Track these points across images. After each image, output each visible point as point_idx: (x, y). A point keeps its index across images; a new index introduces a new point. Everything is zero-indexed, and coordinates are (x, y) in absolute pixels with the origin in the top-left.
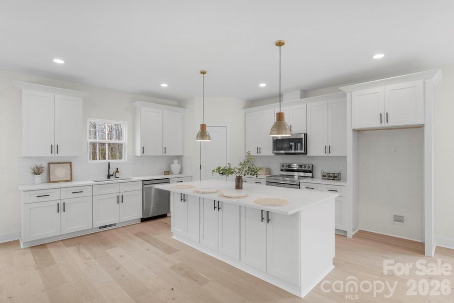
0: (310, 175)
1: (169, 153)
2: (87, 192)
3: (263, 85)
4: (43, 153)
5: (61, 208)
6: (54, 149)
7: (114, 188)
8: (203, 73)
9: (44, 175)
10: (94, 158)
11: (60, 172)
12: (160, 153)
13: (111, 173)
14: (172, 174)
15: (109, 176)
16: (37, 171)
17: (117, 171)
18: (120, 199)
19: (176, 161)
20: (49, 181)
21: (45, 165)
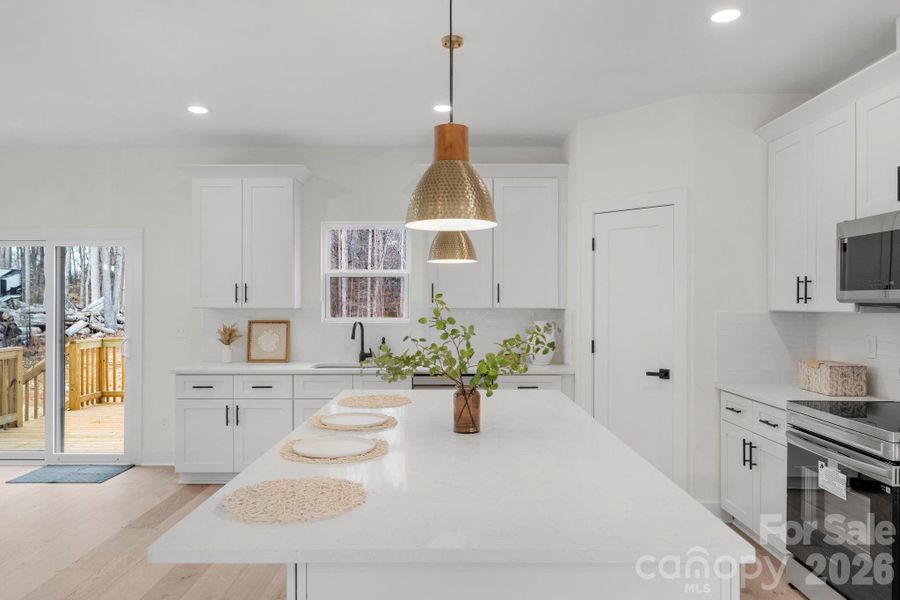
2: (282, 389)
5: (232, 415)
6: (242, 291)
10: (335, 312)
11: (268, 342)
13: (367, 351)
15: (362, 357)
16: (225, 337)
20: (249, 359)
21: (244, 325)
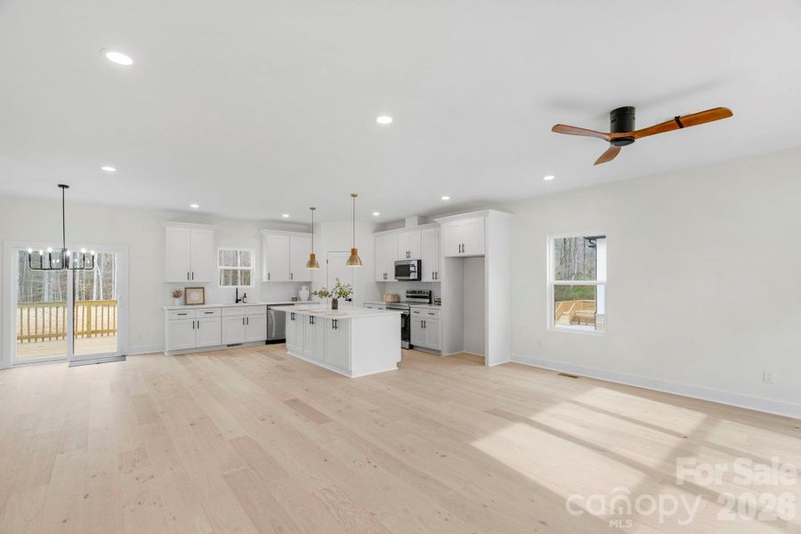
0: (428, 301)
1: (296, 279)
2: (217, 313)
3: (376, 214)
4: (181, 279)
5: (196, 325)
6: (191, 275)
7: (241, 311)
8: (313, 209)
9: (182, 298)
10: (226, 284)
11: (195, 296)
12: (287, 279)
13: (239, 298)
14: (300, 300)
15: (237, 301)
16: (177, 295)
17: (245, 296)
18: (246, 321)
19: (304, 288)
20: (186, 304)
21: (183, 289)
